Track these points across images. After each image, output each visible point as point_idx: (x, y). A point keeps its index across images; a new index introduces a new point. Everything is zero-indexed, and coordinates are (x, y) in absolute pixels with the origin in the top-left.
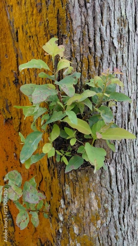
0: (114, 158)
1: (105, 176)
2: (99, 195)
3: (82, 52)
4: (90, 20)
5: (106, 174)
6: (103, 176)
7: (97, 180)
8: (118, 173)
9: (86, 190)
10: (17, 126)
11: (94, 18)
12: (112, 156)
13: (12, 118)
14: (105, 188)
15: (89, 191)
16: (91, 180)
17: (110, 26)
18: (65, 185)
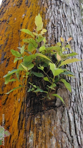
0: (72, 106)
1: (65, 119)
2: (60, 141)
3: (51, 43)
4: (56, 32)
5: (65, 118)
6: (63, 119)
7: (58, 123)
8: (76, 121)
9: (48, 134)
10: (5, 100)
11: (58, 32)
12: (70, 104)
13: (3, 94)
14: (66, 133)
15: (51, 136)
16: (53, 123)
17: (65, 37)
18: (29, 132)
